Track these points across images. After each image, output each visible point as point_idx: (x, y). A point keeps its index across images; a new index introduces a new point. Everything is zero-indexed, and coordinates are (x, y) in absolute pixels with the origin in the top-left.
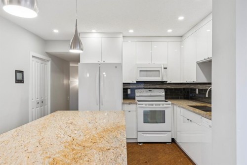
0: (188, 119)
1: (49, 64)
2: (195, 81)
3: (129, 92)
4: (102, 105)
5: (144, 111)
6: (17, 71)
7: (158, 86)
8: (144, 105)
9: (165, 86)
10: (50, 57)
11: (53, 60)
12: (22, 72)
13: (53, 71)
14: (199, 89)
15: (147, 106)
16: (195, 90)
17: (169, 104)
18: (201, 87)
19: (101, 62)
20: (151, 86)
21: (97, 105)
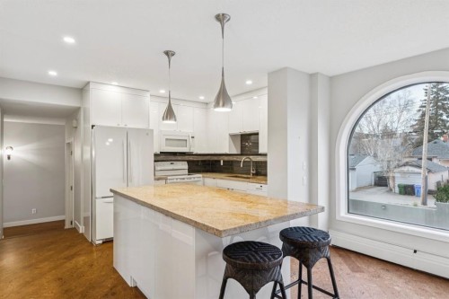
2: (228, 153)
4: (131, 181)
7: (179, 158)
9: (187, 158)
14: (223, 161)
15: (179, 180)
16: (219, 161)
17: (200, 177)
18: (226, 158)
19: (121, 125)
20: (173, 158)
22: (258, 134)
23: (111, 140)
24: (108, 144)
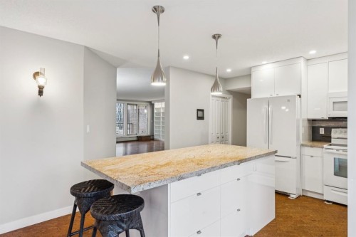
1: (230, 101)
3: (322, 131)
4: (271, 144)
6: (198, 110)
8: (334, 151)
10: (231, 94)
11: (234, 97)
12: (202, 110)
13: (234, 107)
15: (341, 152)
19: (274, 96)
21: (266, 143)
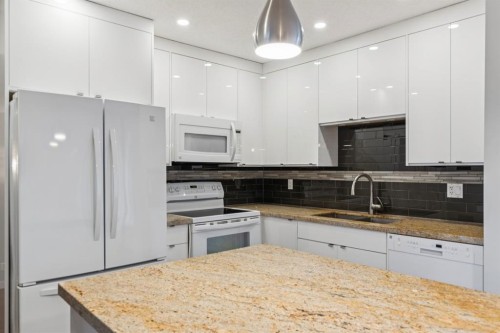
0: (331, 245)
2: (316, 163)
5: (208, 240)
7: (206, 175)
8: (208, 226)
9: (220, 174)
14: (294, 181)
15: (216, 225)
16: (285, 182)
17: (256, 217)
18: (301, 176)
19: (86, 96)
21: (96, 238)
22: (401, 123)
23: (60, 137)
24: (54, 144)
